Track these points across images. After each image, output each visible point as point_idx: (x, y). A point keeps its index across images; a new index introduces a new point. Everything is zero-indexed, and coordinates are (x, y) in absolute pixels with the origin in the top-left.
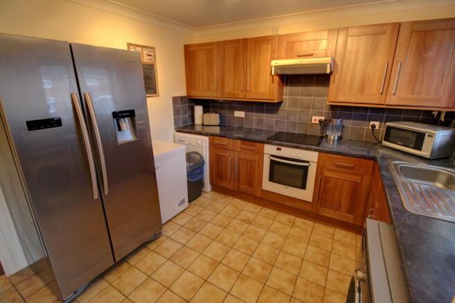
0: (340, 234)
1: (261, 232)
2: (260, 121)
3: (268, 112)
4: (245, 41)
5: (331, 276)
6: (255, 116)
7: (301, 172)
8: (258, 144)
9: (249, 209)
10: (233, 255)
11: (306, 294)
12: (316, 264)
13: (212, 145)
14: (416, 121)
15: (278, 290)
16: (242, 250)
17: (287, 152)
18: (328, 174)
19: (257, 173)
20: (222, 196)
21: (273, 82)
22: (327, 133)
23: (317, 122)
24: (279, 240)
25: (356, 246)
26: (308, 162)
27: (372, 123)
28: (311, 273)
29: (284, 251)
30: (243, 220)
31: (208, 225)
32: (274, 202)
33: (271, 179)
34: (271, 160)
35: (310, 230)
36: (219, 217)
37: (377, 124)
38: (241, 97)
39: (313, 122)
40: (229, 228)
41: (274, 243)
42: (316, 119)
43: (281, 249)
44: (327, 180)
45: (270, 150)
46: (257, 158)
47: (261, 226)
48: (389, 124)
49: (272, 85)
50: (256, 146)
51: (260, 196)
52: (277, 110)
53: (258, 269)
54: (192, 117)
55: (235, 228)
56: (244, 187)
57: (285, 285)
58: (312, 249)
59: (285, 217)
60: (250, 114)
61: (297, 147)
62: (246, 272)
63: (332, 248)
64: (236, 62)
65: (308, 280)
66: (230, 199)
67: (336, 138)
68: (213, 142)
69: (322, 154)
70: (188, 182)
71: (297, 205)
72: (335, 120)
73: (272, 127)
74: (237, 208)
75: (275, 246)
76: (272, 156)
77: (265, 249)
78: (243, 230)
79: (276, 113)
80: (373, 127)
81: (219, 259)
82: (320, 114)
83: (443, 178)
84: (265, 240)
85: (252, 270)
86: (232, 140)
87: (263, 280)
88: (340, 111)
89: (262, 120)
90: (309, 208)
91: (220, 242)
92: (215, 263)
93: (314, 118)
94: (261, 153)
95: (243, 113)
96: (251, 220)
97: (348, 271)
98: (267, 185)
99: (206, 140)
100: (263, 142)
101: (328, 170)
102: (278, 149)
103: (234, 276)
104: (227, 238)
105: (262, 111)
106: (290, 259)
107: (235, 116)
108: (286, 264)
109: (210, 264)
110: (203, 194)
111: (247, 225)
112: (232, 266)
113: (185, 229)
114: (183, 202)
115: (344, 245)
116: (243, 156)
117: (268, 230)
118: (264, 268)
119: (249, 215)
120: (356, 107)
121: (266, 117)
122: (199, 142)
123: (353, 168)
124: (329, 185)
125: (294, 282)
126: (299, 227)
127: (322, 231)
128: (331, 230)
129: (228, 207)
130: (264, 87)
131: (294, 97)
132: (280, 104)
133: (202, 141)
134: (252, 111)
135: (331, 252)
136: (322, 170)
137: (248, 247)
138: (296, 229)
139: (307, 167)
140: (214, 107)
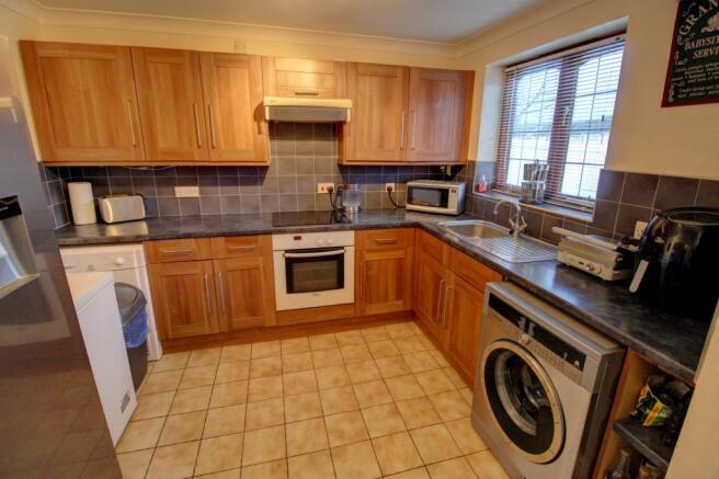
0: (394, 329)
1: (307, 375)
2: (234, 200)
3: (245, 182)
4: (195, 56)
5: (421, 379)
6: (220, 193)
7: (333, 265)
8: (260, 238)
9: (263, 353)
10: (297, 433)
11: (417, 416)
12: (399, 376)
13: (152, 260)
14: (425, 178)
15: (390, 435)
16: (304, 416)
17: (312, 240)
18: (370, 257)
19: (263, 285)
20: (194, 354)
21: (260, 133)
22: (344, 204)
23: (326, 191)
24: (338, 372)
25: (416, 335)
26: (342, 248)
27: (388, 185)
28: (403, 389)
29: (357, 383)
30: (266, 374)
31: (209, 417)
32: (299, 325)
33: (291, 289)
34: (287, 260)
35: (361, 341)
36: (221, 391)
37: (392, 185)
38: (199, 158)
39: (320, 191)
40: (252, 398)
41: (336, 381)
42: (323, 187)
43: (350, 383)
44: (369, 265)
45: (282, 243)
46: (260, 260)
47: (300, 368)
48: (409, 184)
49: (259, 137)
50: (256, 242)
51: (274, 324)
52: (262, 179)
53: (346, 427)
54: (67, 211)
55: (265, 392)
56: (241, 320)
57: (392, 422)
58: (382, 362)
59: (321, 341)
60: (211, 189)
61: (326, 230)
62: (335, 443)
63: (399, 349)
64: (178, 92)
65: (406, 400)
66: (213, 353)
67: (357, 209)
68: (156, 254)
69: (359, 232)
70: (128, 350)
71: (332, 316)
72: (351, 185)
73: (257, 208)
74: (240, 361)
75: (341, 384)
76: (287, 251)
77: (331, 395)
78: (279, 387)
79: (261, 184)
80: (390, 189)
81: (281, 454)
82: (328, 180)
83: (479, 230)
84: (323, 384)
85: (341, 435)
86: (205, 240)
87: (365, 436)
88: (351, 172)
89: (237, 198)
90: (350, 312)
91: (258, 427)
92: (279, 466)
93: (320, 185)
94: (268, 252)
95: (196, 189)
96: (279, 367)
97: (430, 364)
98: (286, 301)
99: (138, 252)
100: (270, 233)
101: (369, 251)
102: (296, 238)
103: (324, 459)
104: (265, 415)
105: (235, 183)
106: (371, 388)
107: (178, 195)
108: (371, 397)
109: (273, 471)
110: (149, 369)
111: (279, 379)
112: (309, 448)
113: (168, 449)
114: (127, 399)
115: (405, 340)
116: (231, 264)
117: (314, 368)
118: (352, 421)
119: (270, 361)
120: (385, 167)
121: (242, 192)
122: (121, 260)
123: (394, 243)
124: (373, 272)
125: (396, 412)
126: (348, 344)
127: (374, 334)
128: (381, 330)
129: (221, 366)
130: (245, 141)
131: (287, 157)
132: (265, 168)
133: (128, 256)
134: (215, 184)
135: (401, 355)
136: (361, 254)
137: (308, 407)
138: (347, 348)
139: (342, 255)
140: (118, 183)
